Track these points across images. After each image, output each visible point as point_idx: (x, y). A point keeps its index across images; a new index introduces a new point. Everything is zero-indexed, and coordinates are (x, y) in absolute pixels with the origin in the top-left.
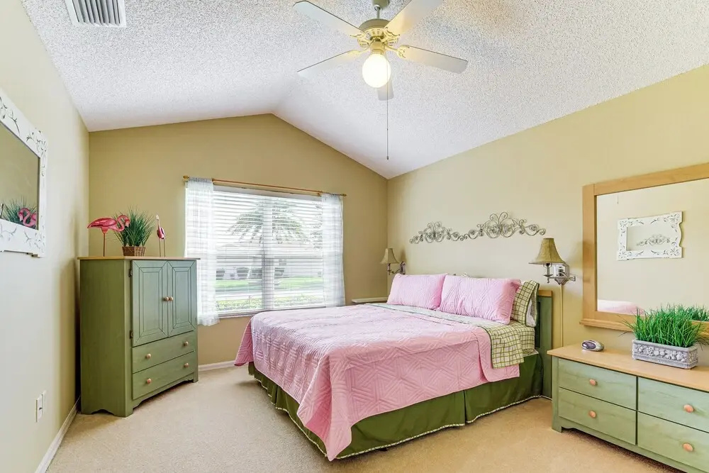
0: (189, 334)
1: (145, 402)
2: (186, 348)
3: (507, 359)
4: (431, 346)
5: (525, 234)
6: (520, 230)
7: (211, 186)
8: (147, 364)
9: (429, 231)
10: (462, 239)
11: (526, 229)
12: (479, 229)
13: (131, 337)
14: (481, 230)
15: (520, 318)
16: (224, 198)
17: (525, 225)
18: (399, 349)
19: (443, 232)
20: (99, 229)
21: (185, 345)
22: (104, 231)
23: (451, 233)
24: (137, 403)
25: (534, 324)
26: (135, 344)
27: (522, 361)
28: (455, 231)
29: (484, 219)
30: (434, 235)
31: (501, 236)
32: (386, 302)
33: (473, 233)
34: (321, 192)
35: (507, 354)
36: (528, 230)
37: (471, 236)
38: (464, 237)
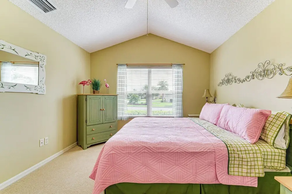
0: (113, 123)
1: (92, 146)
2: (111, 128)
3: (245, 170)
4: (171, 150)
5: (284, 75)
6: (280, 72)
7: (126, 67)
8: (93, 132)
9: (226, 79)
10: (242, 82)
11: (284, 70)
12: (251, 74)
13: (86, 122)
14: (253, 75)
15: (269, 140)
16: (131, 71)
17: (284, 68)
18: (147, 148)
19: (232, 78)
20: (82, 85)
21: (111, 127)
22: (84, 85)
23: (236, 79)
24: (89, 146)
25: (285, 147)
26: (87, 125)
27: (262, 175)
28: (239, 77)
29: (254, 67)
30: (228, 81)
31: (266, 79)
32: (198, 117)
33: (248, 77)
34: (172, 64)
35: (246, 167)
36: (286, 71)
37: (247, 79)
38: (244, 81)
